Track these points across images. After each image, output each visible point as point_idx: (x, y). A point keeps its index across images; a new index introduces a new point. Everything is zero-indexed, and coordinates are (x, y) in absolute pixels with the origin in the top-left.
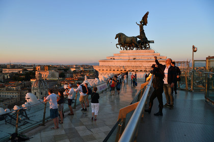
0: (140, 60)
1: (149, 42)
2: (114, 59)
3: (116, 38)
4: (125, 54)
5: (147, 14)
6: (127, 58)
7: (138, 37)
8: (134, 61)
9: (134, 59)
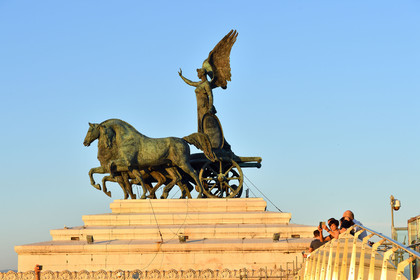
0: (207, 246)
1: (243, 163)
2: (91, 240)
3: (87, 143)
4: (135, 220)
5: (228, 40)
6: (151, 235)
7: (192, 140)
8: (184, 246)
9: (184, 239)
